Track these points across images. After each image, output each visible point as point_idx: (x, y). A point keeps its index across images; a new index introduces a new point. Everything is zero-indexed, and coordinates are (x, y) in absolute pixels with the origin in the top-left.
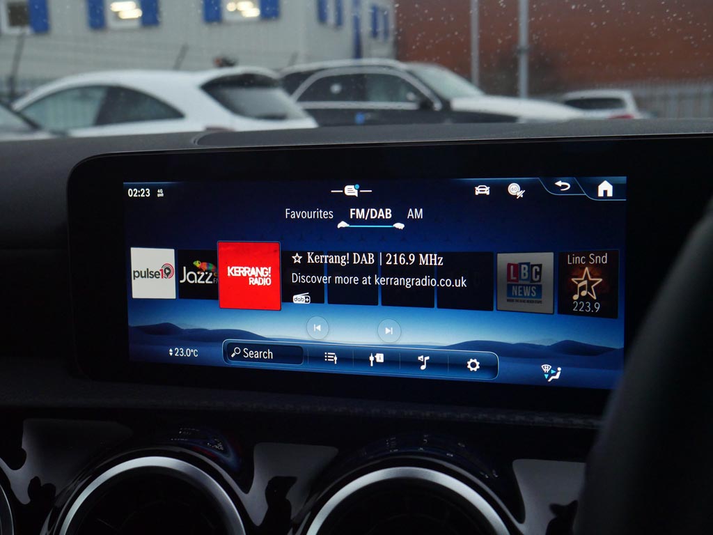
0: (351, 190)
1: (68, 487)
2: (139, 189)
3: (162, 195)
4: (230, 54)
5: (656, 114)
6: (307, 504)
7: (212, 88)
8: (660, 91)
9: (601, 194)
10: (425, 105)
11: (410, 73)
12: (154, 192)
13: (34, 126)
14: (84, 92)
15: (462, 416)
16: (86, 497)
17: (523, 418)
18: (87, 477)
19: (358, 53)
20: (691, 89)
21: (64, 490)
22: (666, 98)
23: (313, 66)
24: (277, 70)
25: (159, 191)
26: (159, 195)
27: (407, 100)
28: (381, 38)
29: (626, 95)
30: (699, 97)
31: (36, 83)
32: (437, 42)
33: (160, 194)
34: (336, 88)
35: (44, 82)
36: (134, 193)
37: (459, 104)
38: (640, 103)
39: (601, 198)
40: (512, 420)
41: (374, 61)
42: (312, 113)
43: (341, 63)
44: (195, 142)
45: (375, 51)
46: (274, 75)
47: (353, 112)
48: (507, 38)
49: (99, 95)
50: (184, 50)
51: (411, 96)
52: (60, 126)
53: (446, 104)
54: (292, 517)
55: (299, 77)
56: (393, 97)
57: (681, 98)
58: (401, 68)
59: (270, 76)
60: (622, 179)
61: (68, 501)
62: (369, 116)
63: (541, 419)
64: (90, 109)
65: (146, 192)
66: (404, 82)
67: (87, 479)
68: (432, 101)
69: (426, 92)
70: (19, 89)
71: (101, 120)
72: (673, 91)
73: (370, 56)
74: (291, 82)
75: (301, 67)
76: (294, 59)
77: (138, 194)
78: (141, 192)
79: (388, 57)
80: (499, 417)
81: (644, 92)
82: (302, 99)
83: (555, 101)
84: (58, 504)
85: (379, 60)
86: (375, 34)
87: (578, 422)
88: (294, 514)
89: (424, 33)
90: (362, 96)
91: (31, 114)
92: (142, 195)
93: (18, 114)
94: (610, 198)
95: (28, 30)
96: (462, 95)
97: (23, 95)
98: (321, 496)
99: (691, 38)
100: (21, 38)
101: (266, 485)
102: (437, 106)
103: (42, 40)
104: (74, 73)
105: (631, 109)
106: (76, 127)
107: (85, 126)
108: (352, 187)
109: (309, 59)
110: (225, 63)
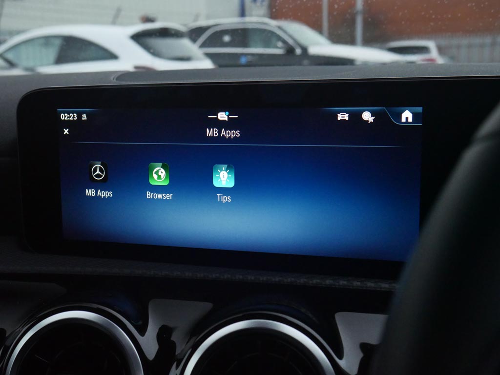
0: (223, 116)
1: (16, 329)
2: (69, 114)
3: (86, 118)
4: (151, 14)
5: (452, 58)
6: (189, 343)
7: (138, 38)
8: (455, 41)
9: (404, 120)
10: (290, 51)
11: (280, 28)
12: (80, 116)
13: (11, 64)
14: (47, 40)
17: (345, 283)
18: (29, 324)
19: (243, 13)
20: (477, 40)
21: (14, 331)
22: (459, 47)
23: (211, 22)
24: (185, 25)
25: (83, 116)
26: (83, 119)
27: (277, 47)
28: (259, 3)
29: (431, 44)
30: (482, 46)
31: (13, 33)
33: (84, 117)
34: (227, 38)
35: (19, 32)
36: (65, 117)
37: (313, 50)
38: (441, 50)
39: (404, 123)
40: (338, 284)
41: (254, 19)
42: (210, 56)
43: (230, 20)
44: (114, 79)
45: (254, 13)
46: (183, 29)
47: (237, 56)
48: (341, 4)
49: (58, 42)
50: (119, 10)
51: (280, 44)
52: (30, 64)
53: (305, 50)
54: (177, 353)
55: (201, 30)
56: (267, 45)
57: (470, 46)
58: (272, 24)
59: (179, 29)
60: (419, 110)
61: (15, 341)
62: (250, 58)
63: (359, 284)
64: (52, 53)
65: (74, 116)
66: (275, 34)
67: (29, 325)
68: (295, 47)
69: (291, 42)
71: (60, 60)
72: (465, 41)
73: (251, 15)
74: (195, 34)
75: (203, 23)
76: (197, 17)
77: (68, 117)
78: (70, 116)
79: (264, 16)
80: (328, 282)
81: (444, 42)
82: (203, 45)
83: (381, 48)
84: (7, 343)
85: (257, 18)
87: (385, 286)
88: (178, 352)
90: (245, 45)
91: (10, 56)
92: (71, 119)
94: (410, 123)
96: (317, 44)
97: (5, 41)
98: (198, 338)
101: (157, 331)
102: (298, 51)
104: (41, 26)
105: (434, 54)
106: (42, 65)
107: (48, 65)
108: (224, 113)
109: (208, 17)
110: (148, 20)
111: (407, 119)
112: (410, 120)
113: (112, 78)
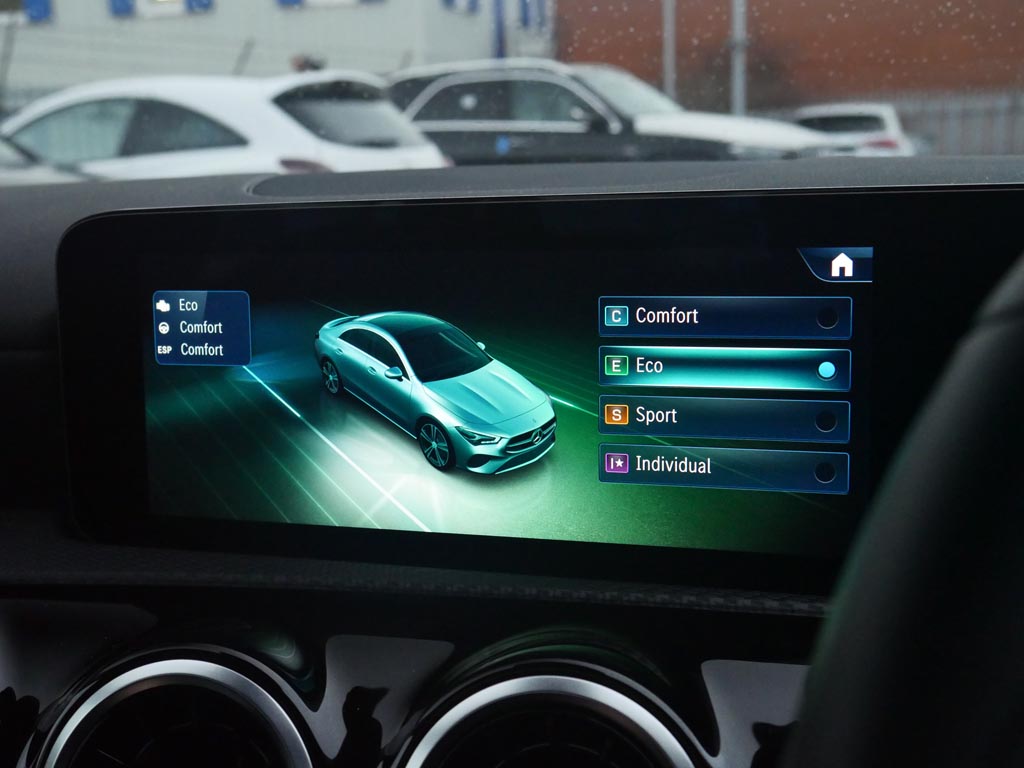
1: (59, 699)
4: (314, 52)
5: (930, 139)
6: (406, 725)
7: (287, 102)
8: (934, 106)
9: (835, 273)
10: (598, 125)
11: (576, 79)
13: (31, 158)
14: (103, 108)
15: (633, 597)
16: (82, 717)
17: (721, 601)
18: (85, 687)
19: (500, 50)
20: (979, 102)
21: (53, 704)
22: (943, 116)
23: (436, 69)
24: (382, 75)
27: (571, 119)
28: (533, 28)
29: (886, 111)
30: (991, 114)
31: (33, 94)
32: (604, 42)
34: (468, 102)
35: (44, 93)
37: (646, 125)
38: (907, 124)
39: (836, 278)
40: (705, 603)
41: (525, 62)
42: (433, 137)
43: (477, 65)
44: (248, 190)
45: (524, 48)
46: (378, 82)
47: (492, 136)
49: (125, 112)
50: (249, 47)
51: (578, 113)
52: (68, 156)
53: (628, 124)
55: (415, 86)
56: (551, 114)
57: (965, 115)
58: (562, 72)
59: (372, 84)
60: (867, 252)
61: (57, 722)
62: (517, 142)
63: (748, 602)
64: (112, 133)
66: (565, 92)
67: (84, 691)
68: (607, 119)
69: (599, 107)
70: (9, 104)
71: (130, 148)
72: (954, 105)
73: (519, 55)
74: (403, 93)
75: (418, 70)
76: (407, 59)
79: (544, 56)
80: (686, 599)
81: (912, 107)
82: (419, 117)
83: (785, 119)
84: (42, 727)
85: (531, 60)
86: (525, 21)
87: (801, 606)
88: (385, 741)
89: (584, 29)
90: (506, 114)
91: (27, 140)
93: (8, 140)
94: (849, 278)
95: (20, 18)
96: (650, 111)
97: (15, 112)
98: (426, 714)
99: (973, 37)
100: (10, 29)
101: (344, 699)
102: (615, 127)
103: (40, 33)
104: (89, 80)
105: (893, 130)
106: (93, 159)
107: (106, 157)
109: (430, 59)
110: (307, 64)
111: (842, 270)
112: (849, 273)
113: (244, 189)
